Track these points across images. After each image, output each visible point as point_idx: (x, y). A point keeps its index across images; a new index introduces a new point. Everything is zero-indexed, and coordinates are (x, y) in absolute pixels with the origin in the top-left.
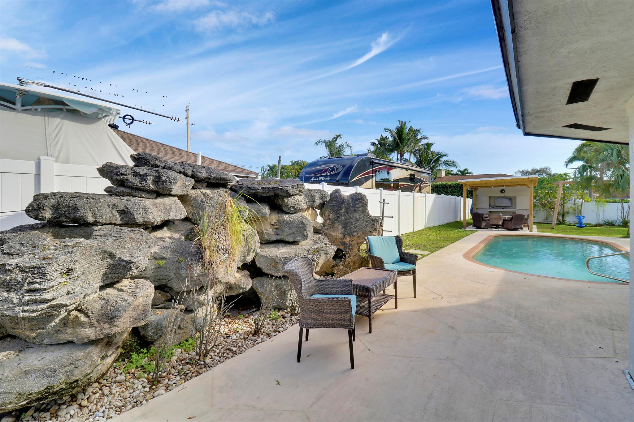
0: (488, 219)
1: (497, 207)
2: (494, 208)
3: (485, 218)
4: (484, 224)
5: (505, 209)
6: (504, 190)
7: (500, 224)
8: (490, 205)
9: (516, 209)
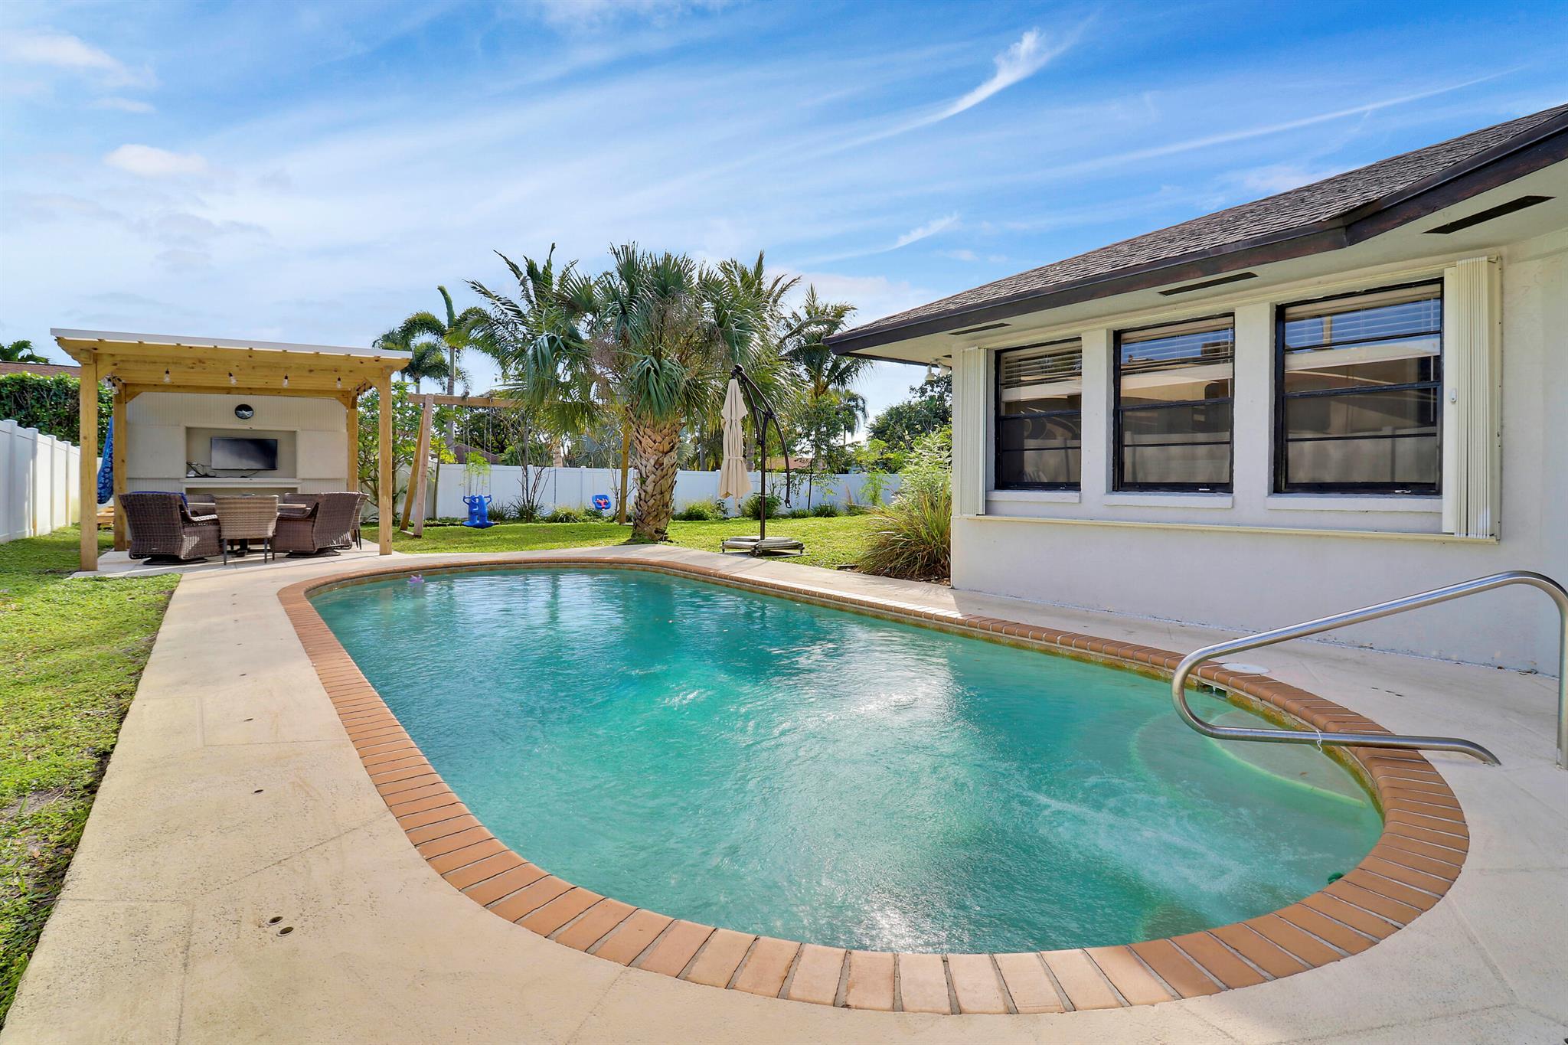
0: (214, 517)
1: (219, 474)
2: (206, 476)
3: (196, 514)
4: (189, 543)
5: (255, 480)
6: (247, 408)
7: (270, 534)
8: (189, 464)
9: (295, 477)
